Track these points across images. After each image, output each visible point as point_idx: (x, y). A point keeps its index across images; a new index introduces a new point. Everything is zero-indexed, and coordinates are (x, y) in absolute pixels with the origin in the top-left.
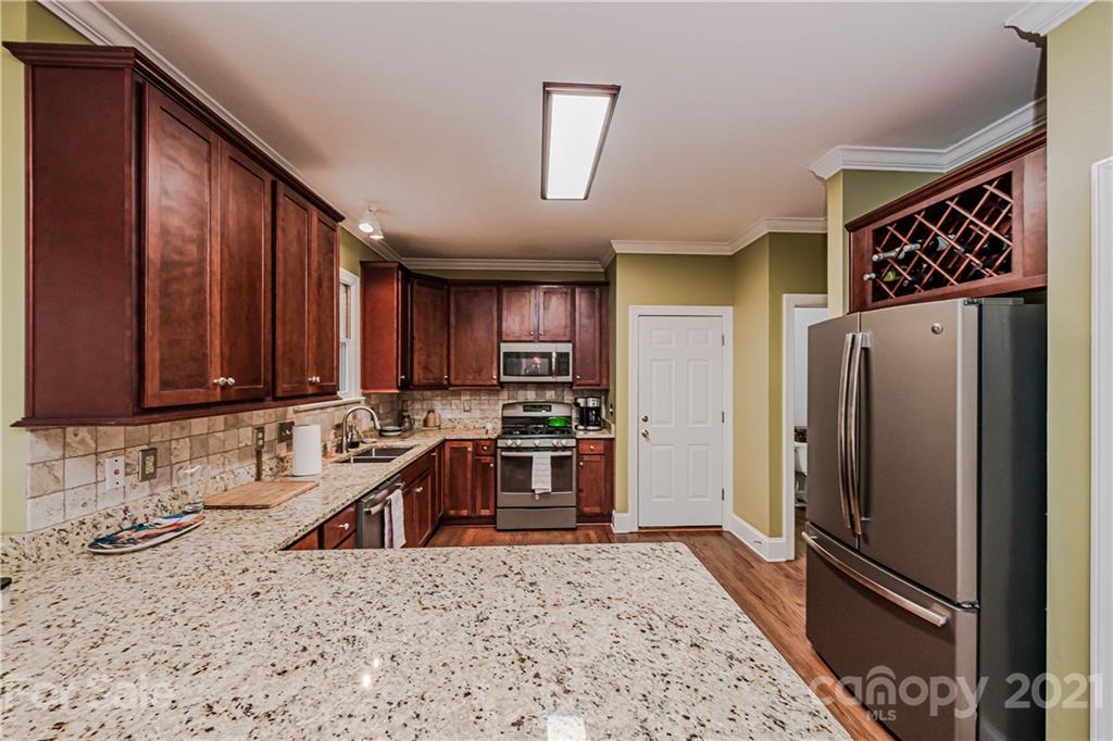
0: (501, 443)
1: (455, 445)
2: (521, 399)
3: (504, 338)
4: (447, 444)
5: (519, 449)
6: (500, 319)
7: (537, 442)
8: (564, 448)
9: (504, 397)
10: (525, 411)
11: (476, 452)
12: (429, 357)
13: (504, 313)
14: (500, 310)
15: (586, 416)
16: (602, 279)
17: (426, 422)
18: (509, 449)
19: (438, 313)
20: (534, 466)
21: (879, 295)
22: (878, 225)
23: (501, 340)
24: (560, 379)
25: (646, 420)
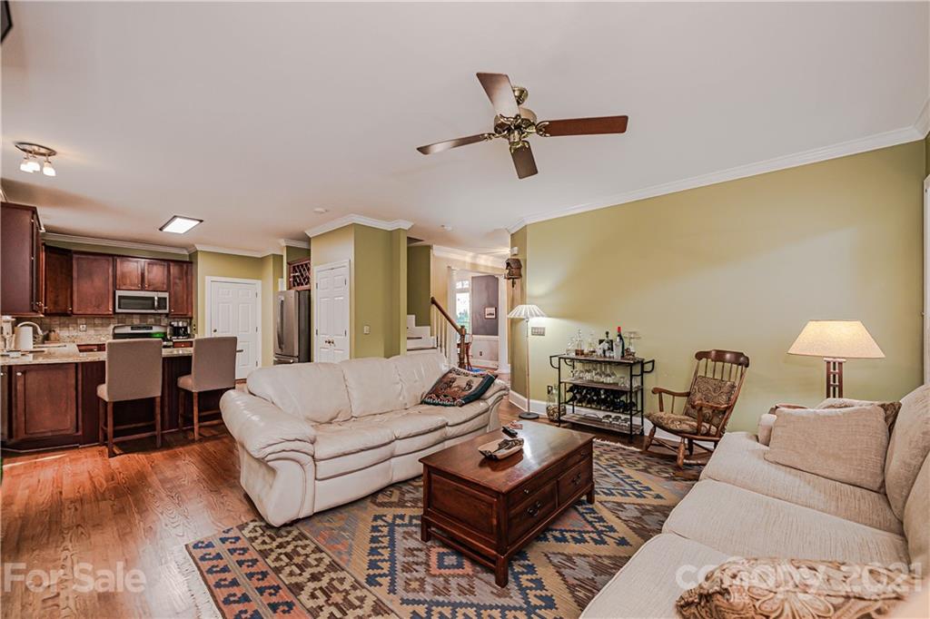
2: (128, 323)
3: (119, 287)
6: (115, 276)
10: (132, 329)
12: (57, 296)
13: (118, 273)
14: (115, 271)
15: (177, 331)
16: (188, 259)
19: (64, 270)
21: (294, 285)
22: (294, 265)
23: (116, 288)
24: (160, 311)
25: (215, 331)
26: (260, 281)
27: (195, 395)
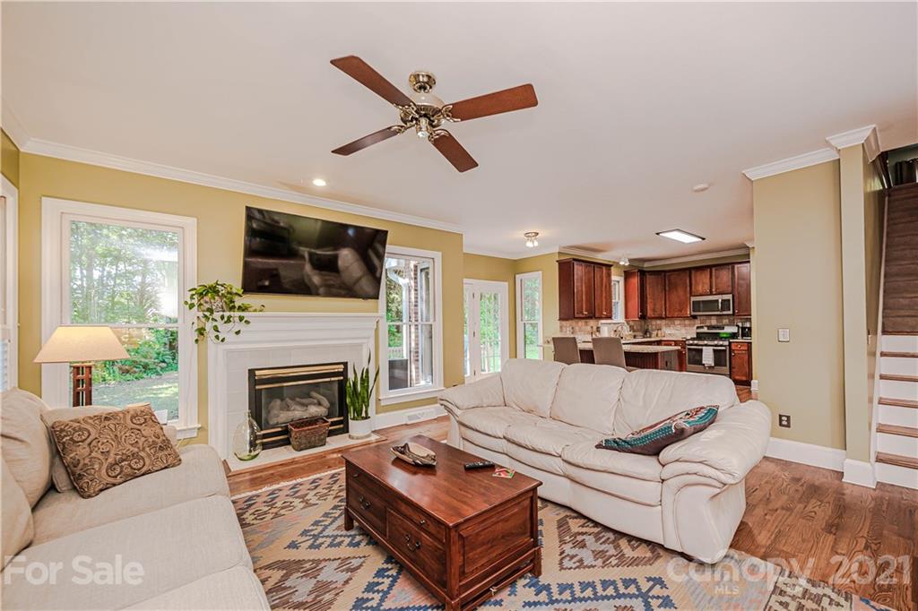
0: (687, 342)
5: (700, 345)
6: (691, 284)
7: (709, 343)
8: (722, 346)
10: (709, 329)
14: (691, 281)
15: (743, 332)
18: (691, 345)
19: (659, 287)
20: (704, 353)
23: (691, 295)
24: (725, 313)
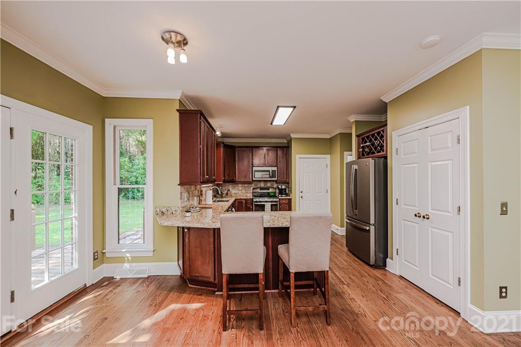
0: (254, 200)
1: (239, 201)
2: (259, 186)
3: (254, 165)
4: (237, 201)
5: (260, 202)
6: (252, 158)
7: (266, 200)
8: (275, 202)
9: (253, 186)
10: (260, 190)
11: (246, 203)
12: (230, 172)
13: (254, 157)
14: (252, 156)
15: (282, 192)
16: (286, 145)
17: (227, 194)
18: (257, 202)
19: (232, 158)
20: (265, 207)
21: (363, 155)
22: (363, 136)
23: (253, 166)
24: (273, 179)
25: (302, 192)
26: (329, 156)
27: (292, 276)
